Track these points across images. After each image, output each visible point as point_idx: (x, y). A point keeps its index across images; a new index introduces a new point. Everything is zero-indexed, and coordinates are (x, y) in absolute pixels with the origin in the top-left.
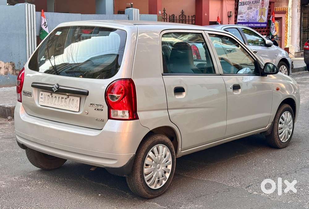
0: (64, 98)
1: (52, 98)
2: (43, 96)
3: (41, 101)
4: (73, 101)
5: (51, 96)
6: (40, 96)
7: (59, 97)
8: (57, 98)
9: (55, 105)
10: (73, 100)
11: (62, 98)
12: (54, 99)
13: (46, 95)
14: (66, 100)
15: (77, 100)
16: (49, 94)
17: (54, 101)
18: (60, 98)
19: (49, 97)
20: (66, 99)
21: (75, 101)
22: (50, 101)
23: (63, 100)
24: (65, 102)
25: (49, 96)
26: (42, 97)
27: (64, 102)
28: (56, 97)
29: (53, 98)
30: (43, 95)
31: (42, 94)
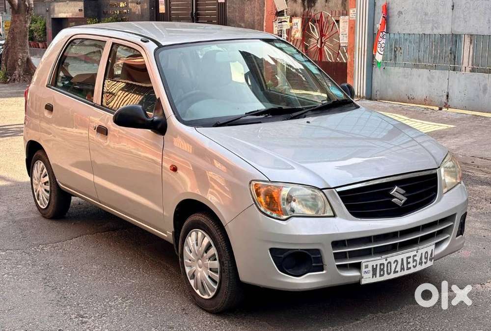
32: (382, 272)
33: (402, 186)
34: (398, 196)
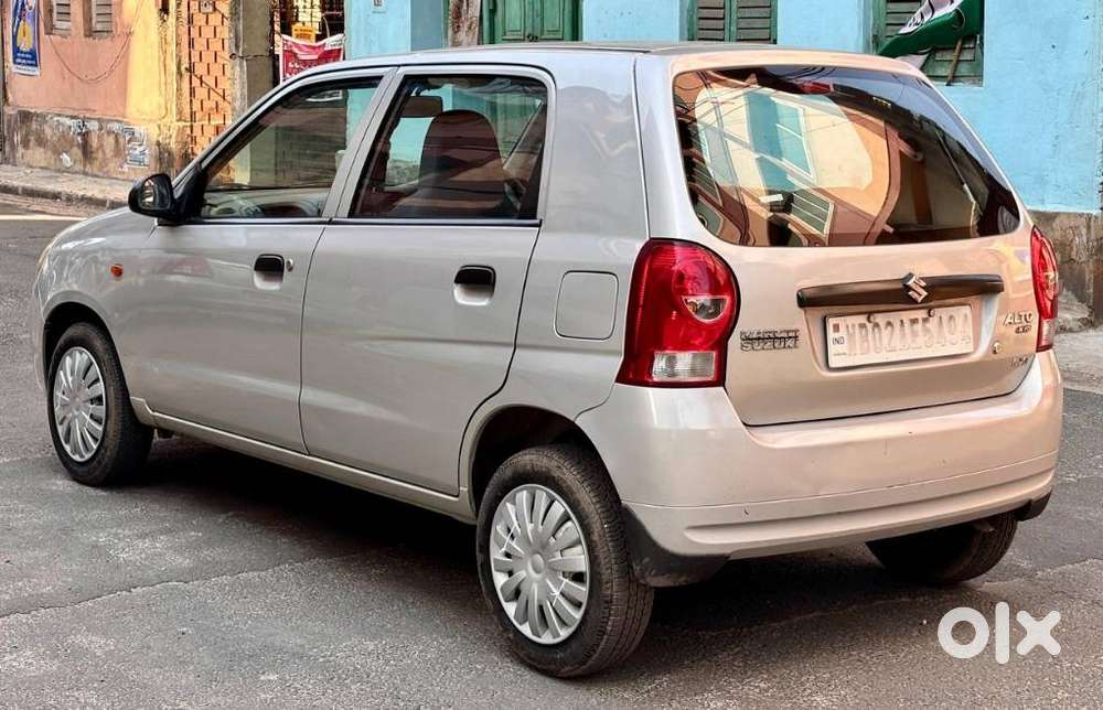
0: (920, 321)
1: (876, 330)
2: (843, 332)
3: (839, 354)
4: (952, 322)
5: (869, 326)
6: (831, 335)
7: (902, 321)
8: (897, 325)
9: (895, 350)
10: (951, 317)
11: (914, 321)
12: (886, 332)
13: (853, 325)
14: (928, 325)
15: (966, 316)
16: (862, 319)
17: (885, 341)
18: (907, 324)
19: (867, 331)
20: (925, 320)
21: (959, 320)
22: (871, 343)
23: (919, 327)
24: (927, 331)
25: (862, 326)
26: (837, 335)
27: (920, 333)
28: (889, 324)
29: (880, 330)
30: (842, 328)
31: (836, 328)
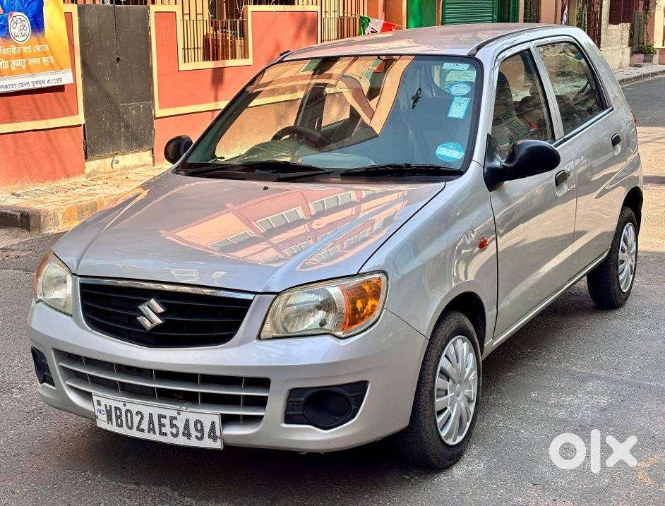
32: (119, 421)
33: (164, 301)
34: (151, 315)
